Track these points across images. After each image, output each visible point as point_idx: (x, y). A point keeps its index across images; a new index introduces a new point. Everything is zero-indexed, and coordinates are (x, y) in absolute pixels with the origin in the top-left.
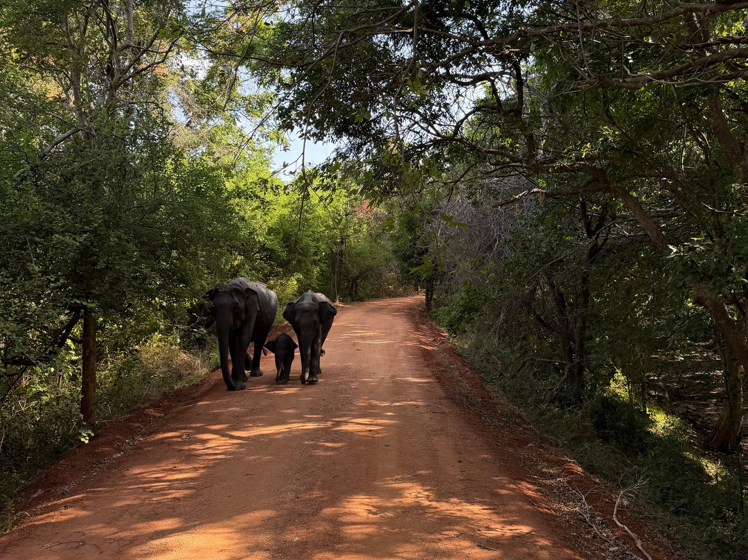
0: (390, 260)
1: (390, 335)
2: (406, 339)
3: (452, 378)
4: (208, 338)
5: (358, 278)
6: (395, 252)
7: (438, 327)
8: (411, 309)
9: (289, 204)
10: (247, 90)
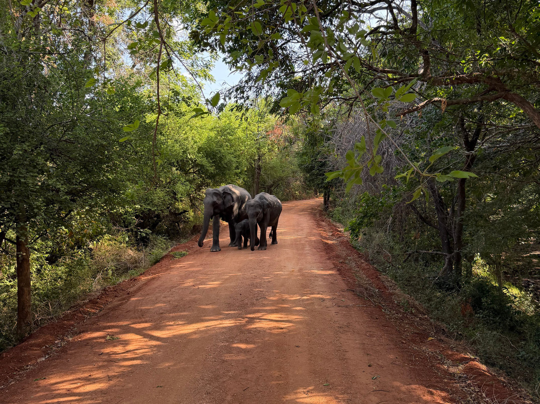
0: (296, 172)
1: (297, 231)
2: (310, 234)
3: (351, 269)
4: (151, 237)
5: (272, 186)
6: (300, 165)
7: (334, 223)
8: (312, 209)
9: (215, 128)
10: (180, 38)
